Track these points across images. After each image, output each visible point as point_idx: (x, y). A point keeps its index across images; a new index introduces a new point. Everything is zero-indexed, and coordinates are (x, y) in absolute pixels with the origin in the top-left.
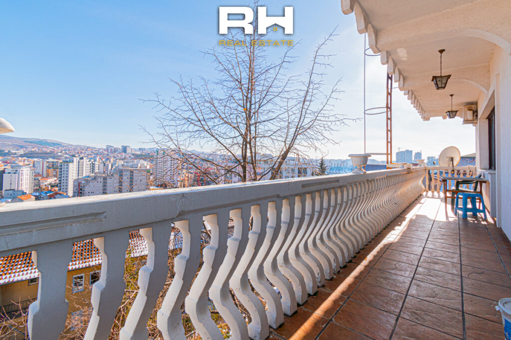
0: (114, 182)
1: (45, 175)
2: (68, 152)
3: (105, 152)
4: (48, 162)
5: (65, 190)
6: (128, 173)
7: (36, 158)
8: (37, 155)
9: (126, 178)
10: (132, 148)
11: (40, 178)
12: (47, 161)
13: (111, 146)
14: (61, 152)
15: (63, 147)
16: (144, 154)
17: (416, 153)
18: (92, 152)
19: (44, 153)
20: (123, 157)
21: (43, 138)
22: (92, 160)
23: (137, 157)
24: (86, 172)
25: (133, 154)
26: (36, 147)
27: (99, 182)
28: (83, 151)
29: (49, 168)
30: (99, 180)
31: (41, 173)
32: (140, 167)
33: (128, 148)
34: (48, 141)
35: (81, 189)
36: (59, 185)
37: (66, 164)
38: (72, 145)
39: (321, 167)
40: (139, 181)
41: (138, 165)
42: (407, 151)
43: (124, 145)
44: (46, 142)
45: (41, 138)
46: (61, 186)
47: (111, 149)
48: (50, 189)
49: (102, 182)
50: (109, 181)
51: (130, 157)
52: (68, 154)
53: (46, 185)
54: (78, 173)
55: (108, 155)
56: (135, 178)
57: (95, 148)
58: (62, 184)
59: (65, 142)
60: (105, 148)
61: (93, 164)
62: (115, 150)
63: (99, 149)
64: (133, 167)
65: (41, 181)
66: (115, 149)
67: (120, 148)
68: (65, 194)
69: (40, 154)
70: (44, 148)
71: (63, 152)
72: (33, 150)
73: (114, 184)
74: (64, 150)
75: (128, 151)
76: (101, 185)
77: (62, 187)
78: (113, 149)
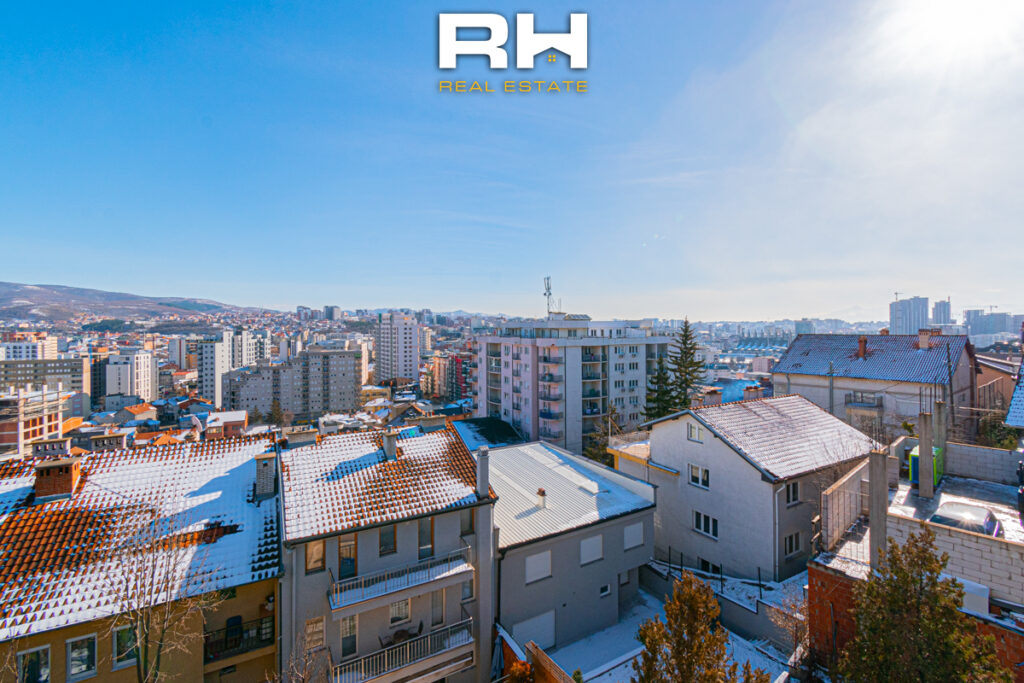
0: (293, 379)
1: (184, 366)
2: (230, 322)
3: (296, 320)
4: (188, 341)
5: (209, 394)
6: (320, 361)
7: (176, 333)
8: (178, 329)
9: (316, 369)
10: (342, 309)
11: (173, 371)
12: (188, 338)
13: (305, 308)
14: (219, 321)
15: (223, 311)
16: (364, 321)
17: (936, 304)
18: (272, 320)
19: (187, 325)
20: (326, 328)
21: (190, 297)
22: (259, 336)
23: (353, 327)
24: (248, 359)
25: (345, 322)
26: (177, 313)
27: (266, 379)
28: (257, 319)
29: (191, 352)
30: (265, 374)
31: (177, 363)
32: (349, 348)
33: (335, 309)
34: (199, 302)
35: (233, 393)
36: (199, 385)
37: (209, 345)
38: (238, 308)
39: (685, 343)
40: (341, 375)
41: (344, 342)
42: (916, 299)
43: (330, 305)
44: (195, 303)
45: (186, 296)
46: (202, 387)
47: (306, 314)
48: (188, 391)
49: (271, 378)
50: (284, 377)
51: (339, 327)
52: (229, 325)
53: (181, 385)
54: (233, 362)
55: (300, 324)
56: (333, 369)
57: (278, 312)
58: (204, 383)
59: (228, 303)
60: (295, 311)
61: (261, 343)
62: (314, 315)
63: (286, 314)
64: (335, 348)
65: (174, 377)
66: (312, 312)
67: (322, 310)
68: (208, 403)
69: (183, 325)
70: (191, 315)
71: (222, 321)
72: (171, 318)
73: (293, 383)
74: (224, 318)
75: (337, 316)
76: (270, 384)
77: (205, 389)
78: (309, 314)
